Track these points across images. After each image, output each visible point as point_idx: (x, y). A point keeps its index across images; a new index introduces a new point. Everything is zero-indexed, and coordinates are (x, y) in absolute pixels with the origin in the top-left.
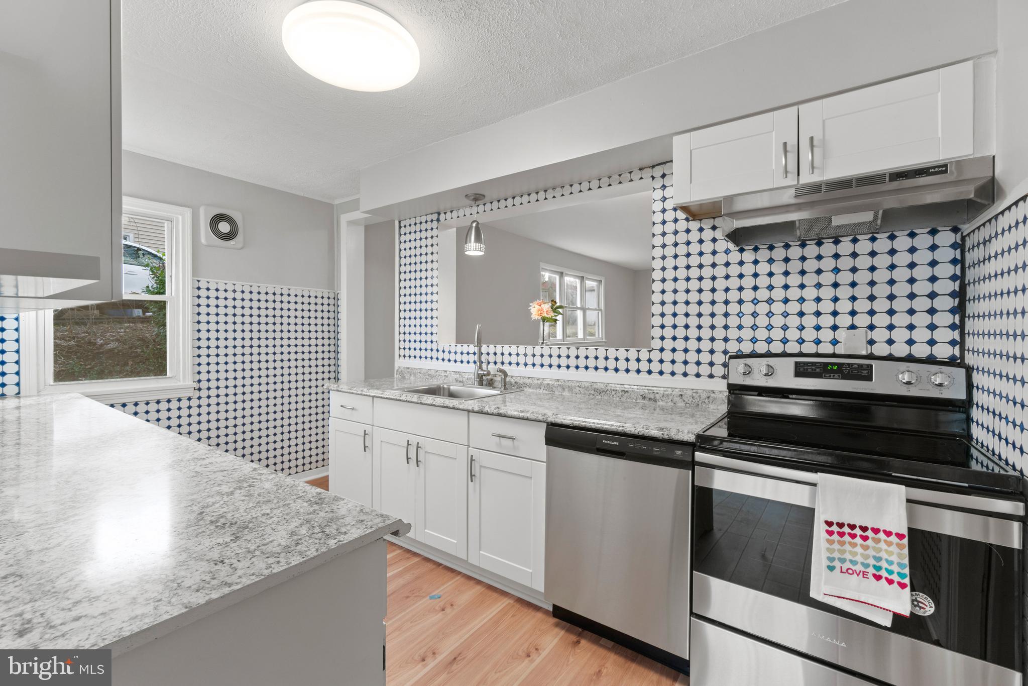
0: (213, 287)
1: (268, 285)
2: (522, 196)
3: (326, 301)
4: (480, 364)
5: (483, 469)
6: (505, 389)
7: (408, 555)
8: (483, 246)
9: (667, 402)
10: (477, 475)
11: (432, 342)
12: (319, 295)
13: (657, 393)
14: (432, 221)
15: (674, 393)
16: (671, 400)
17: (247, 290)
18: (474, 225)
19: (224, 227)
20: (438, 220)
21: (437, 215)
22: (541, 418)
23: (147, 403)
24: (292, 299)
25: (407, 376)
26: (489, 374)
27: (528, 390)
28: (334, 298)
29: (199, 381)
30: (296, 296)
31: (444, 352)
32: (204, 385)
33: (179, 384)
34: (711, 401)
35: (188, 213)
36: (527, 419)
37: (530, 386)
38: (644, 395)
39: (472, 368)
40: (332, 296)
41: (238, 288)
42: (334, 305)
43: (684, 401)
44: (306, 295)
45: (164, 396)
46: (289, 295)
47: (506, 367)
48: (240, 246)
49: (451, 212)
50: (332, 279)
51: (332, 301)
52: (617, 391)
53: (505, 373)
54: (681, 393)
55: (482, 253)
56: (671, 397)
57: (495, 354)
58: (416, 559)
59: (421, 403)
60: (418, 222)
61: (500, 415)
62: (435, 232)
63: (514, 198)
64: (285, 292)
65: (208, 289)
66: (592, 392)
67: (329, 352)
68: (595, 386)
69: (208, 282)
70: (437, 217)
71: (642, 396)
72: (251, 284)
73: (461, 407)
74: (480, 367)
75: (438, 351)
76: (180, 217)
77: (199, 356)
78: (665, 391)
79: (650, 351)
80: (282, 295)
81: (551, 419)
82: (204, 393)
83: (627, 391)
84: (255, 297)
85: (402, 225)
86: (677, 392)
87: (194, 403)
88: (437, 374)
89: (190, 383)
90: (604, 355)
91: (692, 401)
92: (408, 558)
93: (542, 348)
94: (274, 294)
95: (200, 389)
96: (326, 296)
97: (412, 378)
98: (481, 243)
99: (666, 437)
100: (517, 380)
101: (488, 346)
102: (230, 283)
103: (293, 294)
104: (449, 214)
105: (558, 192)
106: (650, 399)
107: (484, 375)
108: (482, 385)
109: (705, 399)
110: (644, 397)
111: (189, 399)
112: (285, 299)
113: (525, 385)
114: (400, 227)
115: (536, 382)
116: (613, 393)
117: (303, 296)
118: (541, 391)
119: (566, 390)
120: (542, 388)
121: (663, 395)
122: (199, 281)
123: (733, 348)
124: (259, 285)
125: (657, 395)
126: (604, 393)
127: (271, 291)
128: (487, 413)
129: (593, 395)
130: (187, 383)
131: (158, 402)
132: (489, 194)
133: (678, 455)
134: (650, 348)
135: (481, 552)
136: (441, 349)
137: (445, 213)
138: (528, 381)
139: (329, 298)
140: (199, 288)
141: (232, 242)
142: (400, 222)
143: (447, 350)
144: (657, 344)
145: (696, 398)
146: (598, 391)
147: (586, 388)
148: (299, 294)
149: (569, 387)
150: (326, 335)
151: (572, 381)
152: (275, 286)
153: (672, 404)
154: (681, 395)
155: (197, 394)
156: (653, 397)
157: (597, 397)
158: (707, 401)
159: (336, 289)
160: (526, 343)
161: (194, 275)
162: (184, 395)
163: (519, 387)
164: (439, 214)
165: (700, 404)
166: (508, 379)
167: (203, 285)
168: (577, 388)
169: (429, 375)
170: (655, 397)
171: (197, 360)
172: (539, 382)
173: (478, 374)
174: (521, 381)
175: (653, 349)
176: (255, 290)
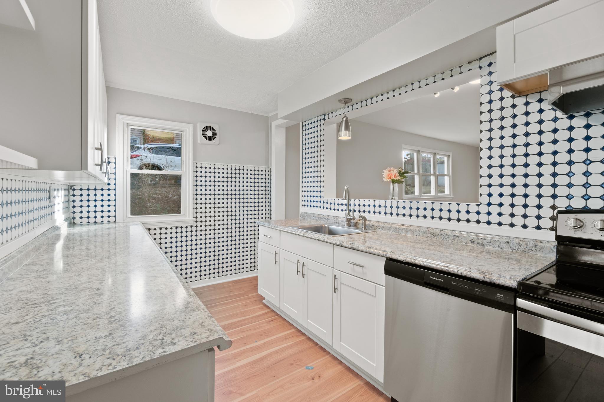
0: (204, 166)
1: (231, 164)
2: (377, 96)
3: (264, 173)
4: (348, 212)
5: (342, 285)
6: (364, 229)
7: (298, 334)
8: (350, 133)
9: (494, 247)
10: (339, 289)
11: (320, 197)
12: (260, 170)
13: (485, 239)
14: (321, 120)
15: (501, 240)
16: (498, 246)
17: (221, 167)
18: (344, 119)
19: (209, 133)
20: (324, 119)
21: (323, 116)
22: (381, 253)
23: (171, 228)
24: (245, 172)
25: (306, 218)
26: (354, 219)
27: (381, 231)
28: (269, 171)
29: (196, 217)
30: (247, 170)
31: (327, 203)
32: (199, 219)
33: (187, 218)
34: (538, 249)
35: (191, 127)
36: (372, 253)
37: (382, 228)
38: (473, 240)
39: (343, 214)
40: (267, 170)
41: (217, 167)
42: (268, 175)
43: (511, 247)
44: (253, 169)
45: (179, 225)
46: (243, 170)
47: (366, 215)
48: (218, 143)
49: (332, 113)
50: (267, 160)
51: (267, 173)
52: (449, 235)
53: (365, 219)
54: (507, 240)
55: (350, 138)
56: (498, 244)
57: (359, 205)
58: (303, 338)
59: (305, 237)
60: (313, 122)
61: (353, 249)
62: (322, 127)
63: (372, 99)
64: (241, 168)
65: (201, 167)
66: (429, 235)
67: (266, 202)
68: (431, 231)
69: (201, 164)
70: (323, 117)
71: (471, 240)
72: (223, 164)
73: (329, 241)
74: (349, 214)
75: (324, 202)
76: (188, 129)
77: (196, 204)
78: (492, 238)
79: (478, 205)
80: (239, 170)
81: (390, 255)
82: (199, 224)
83: (458, 236)
84: (225, 171)
85: (304, 125)
86: (504, 240)
87: (194, 229)
88: (323, 217)
89: (192, 219)
90: (439, 208)
91: (519, 248)
92: (298, 336)
93: (392, 202)
94: (235, 169)
95: (197, 222)
96: (264, 170)
97: (309, 219)
98: (349, 131)
99: (488, 280)
100: (374, 224)
101: (355, 200)
102: (212, 164)
103: (245, 169)
104: (330, 114)
105: (403, 90)
106: (478, 243)
107: (351, 219)
108: (350, 226)
109: (532, 247)
110: (473, 241)
111: (192, 227)
112: (241, 172)
113: (380, 227)
114: (303, 126)
115: (387, 225)
116: (446, 237)
117: (251, 170)
118: (391, 232)
119: (409, 232)
120: (391, 230)
121: (491, 241)
122: (196, 163)
123: (562, 203)
124: (227, 164)
125: (485, 241)
126: (439, 236)
127: (233, 168)
128: (345, 247)
129: (430, 237)
130: (190, 218)
131: (176, 228)
132: (355, 98)
133: (500, 298)
134: (479, 202)
135: (341, 343)
136: (325, 202)
137: (328, 114)
138: (381, 225)
139: (265, 171)
140: (197, 167)
141: (213, 141)
142: (303, 123)
143: (329, 202)
144: (485, 199)
145: (523, 246)
146: (434, 234)
147: (424, 232)
148: (249, 169)
149: (411, 230)
150: (264, 192)
151: (414, 226)
152: (236, 165)
153: (499, 249)
154: (508, 242)
155: (195, 224)
156: (481, 242)
157: (433, 239)
158: (534, 249)
159: (269, 166)
160: (380, 198)
161: (194, 159)
162: (189, 224)
163: (375, 228)
164: (325, 115)
165: (527, 251)
166: (367, 223)
167: (199, 165)
168: (418, 232)
169: (318, 218)
170: (483, 242)
171: (196, 206)
172: (389, 226)
173: (347, 219)
174: (377, 224)
175: (481, 204)
176: (225, 167)
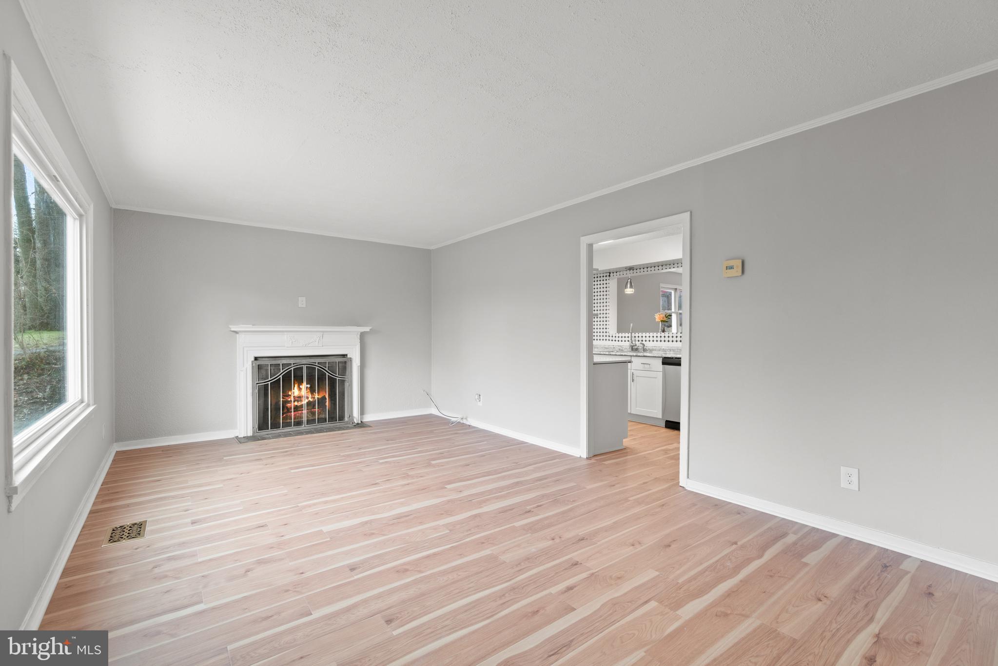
6: (644, 352)
8: (633, 290)
10: (635, 379)
11: (606, 332)
14: (606, 276)
18: (629, 280)
20: (609, 276)
22: (660, 356)
26: (636, 345)
27: (654, 352)
31: (612, 337)
36: (655, 357)
37: (655, 350)
39: (627, 344)
47: (644, 342)
53: (643, 345)
55: (634, 293)
57: (639, 337)
60: (599, 276)
62: (607, 282)
63: (647, 268)
73: (628, 354)
74: (632, 342)
75: (609, 336)
81: (664, 356)
88: (609, 347)
93: (661, 334)
100: (649, 348)
101: (635, 334)
104: (615, 273)
107: (634, 346)
115: (658, 348)
118: (660, 352)
128: (640, 356)
135: (636, 408)
136: (611, 336)
137: (613, 273)
138: (654, 348)
143: (614, 336)
151: (674, 347)
160: (653, 332)
163: (650, 351)
164: (610, 273)
166: (645, 347)
169: (605, 348)
172: (660, 349)
173: (631, 346)
174: (651, 348)
